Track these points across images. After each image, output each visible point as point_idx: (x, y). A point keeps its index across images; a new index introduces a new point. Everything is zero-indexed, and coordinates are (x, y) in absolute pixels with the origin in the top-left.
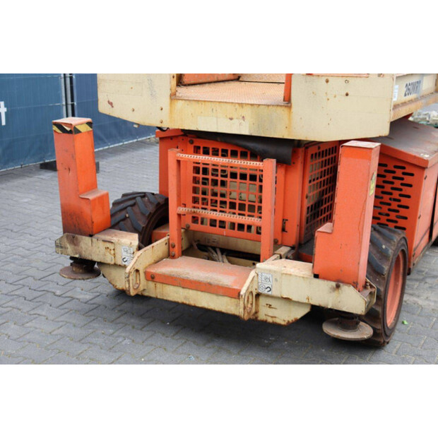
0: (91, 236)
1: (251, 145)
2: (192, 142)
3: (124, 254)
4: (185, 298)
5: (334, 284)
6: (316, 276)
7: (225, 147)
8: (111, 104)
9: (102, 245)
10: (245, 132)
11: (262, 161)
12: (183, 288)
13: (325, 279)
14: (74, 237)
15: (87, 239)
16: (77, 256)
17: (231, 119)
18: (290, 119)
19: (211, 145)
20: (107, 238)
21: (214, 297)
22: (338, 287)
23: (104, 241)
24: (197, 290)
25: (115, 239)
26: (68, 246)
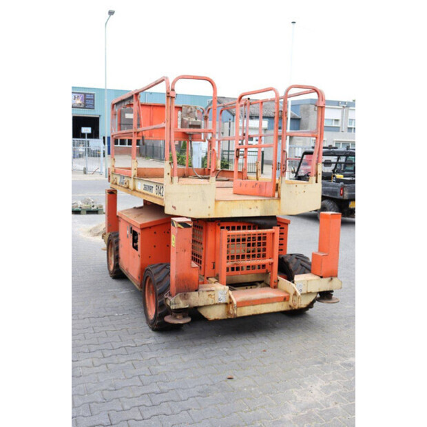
0: (196, 291)
1: (258, 221)
2: (219, 225)
3: (220, 296)
4: (255, 311)
5: (330, 278)
6: (322, 277)
7: (239, 225)
8: (174, 208)
9: (206, 294)
10: (258, 214)
11: (272, 228)
12: (253, 305)
13: (326, 277)
14: (185, 295)
15: (196, 293)
16: (187, 306)
17: (251, 209)
18: (280, 205)
19: (231, 225)
20: (209, 289)
21: (271, 305)
22: (331, 279)
23: (208, 291)
24: (262, 304)
25: (213, 289)
26: (181, 302)
